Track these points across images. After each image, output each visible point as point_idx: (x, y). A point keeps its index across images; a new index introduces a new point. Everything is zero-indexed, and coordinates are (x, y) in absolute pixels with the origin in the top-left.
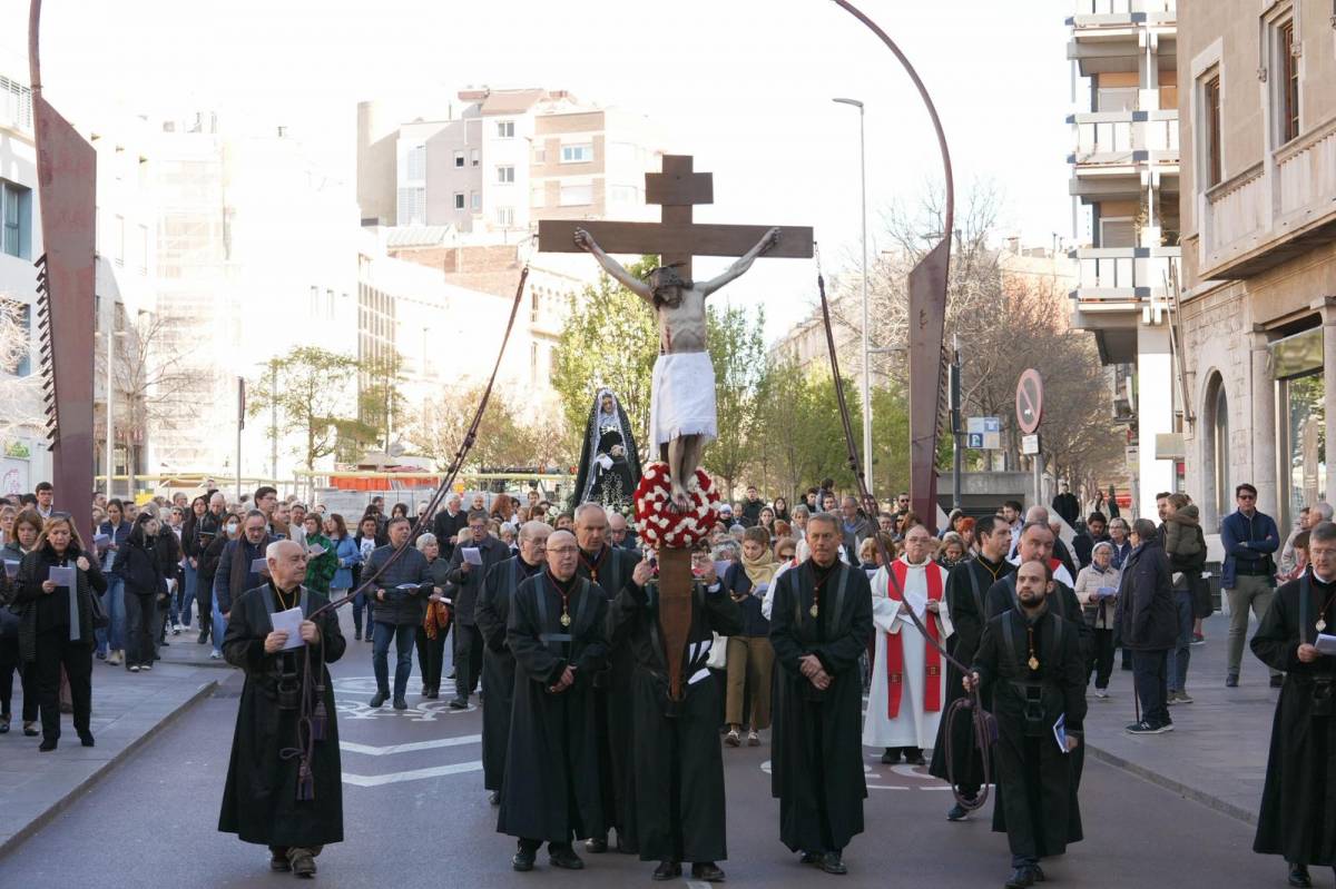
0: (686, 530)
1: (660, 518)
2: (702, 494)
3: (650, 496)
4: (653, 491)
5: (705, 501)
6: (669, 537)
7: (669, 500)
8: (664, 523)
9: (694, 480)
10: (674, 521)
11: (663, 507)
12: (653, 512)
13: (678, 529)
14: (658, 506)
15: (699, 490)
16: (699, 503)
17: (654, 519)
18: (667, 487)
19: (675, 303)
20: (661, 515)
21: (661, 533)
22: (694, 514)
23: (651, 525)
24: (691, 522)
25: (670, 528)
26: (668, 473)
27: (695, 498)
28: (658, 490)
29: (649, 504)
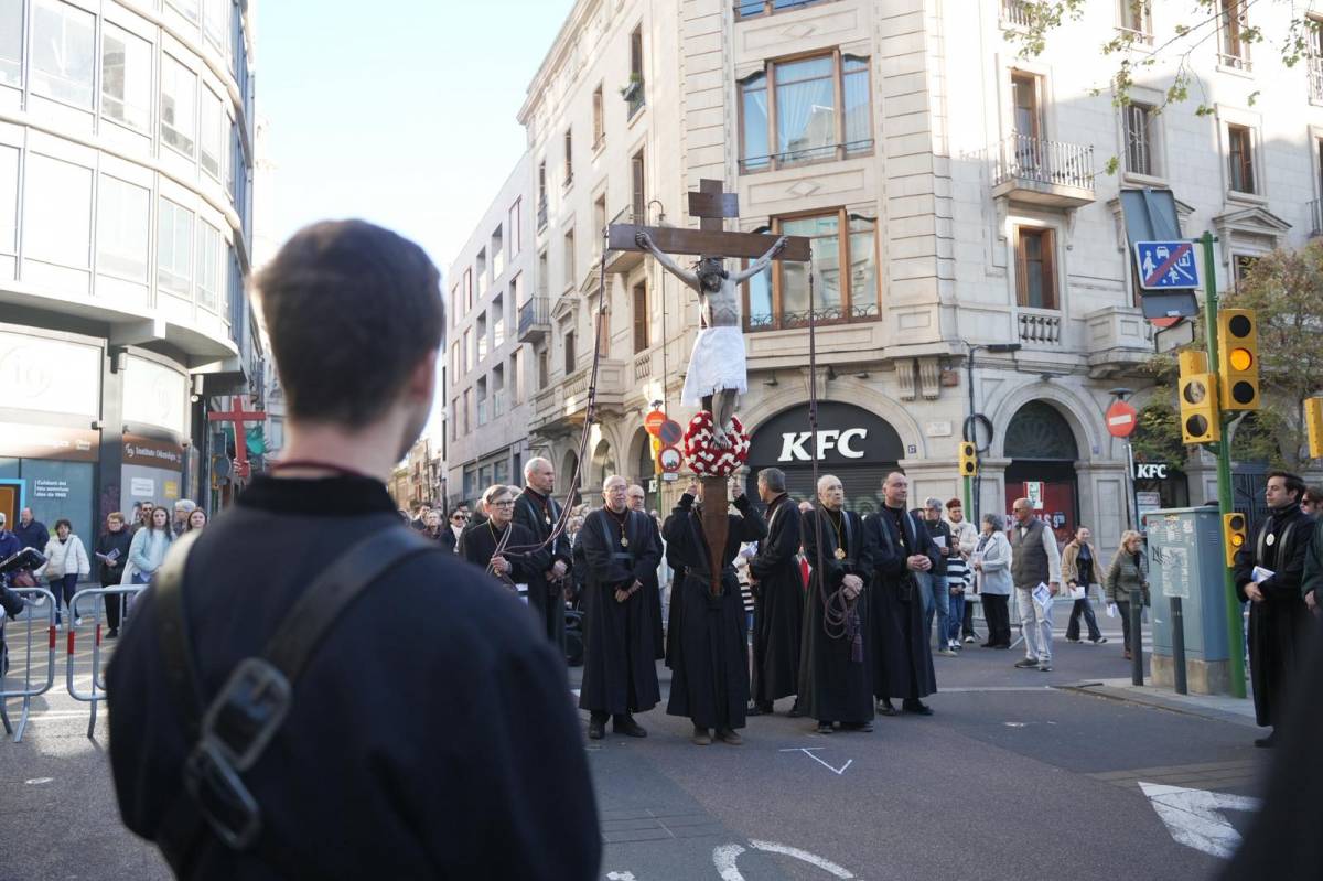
0: (727, 463)
1: (707, 454)
2: (737, 436)
3: (699, 437)
4: (700, 433)
5: (739, 440)
6: (714, 468)
7: (712, 439)
8: (711, 457)
9: (731, 424)
10: (718, 455)
11: (709, 445)
12: (702, 449)
13: (720, 463)
14: (705, 444)
15: (734, 432)
16: (735, 443)
17: (703, 454)
18: (711, 430)
19: (716, 289)
20: (708, 451)
21: (708, 465)
22: (732, 451)
23: (699, 459)
24: (729, 457)
25: (715, 461)
26: (711, 420)
27: (732, 438)
28: (705, 432)
29: (698, 443)
